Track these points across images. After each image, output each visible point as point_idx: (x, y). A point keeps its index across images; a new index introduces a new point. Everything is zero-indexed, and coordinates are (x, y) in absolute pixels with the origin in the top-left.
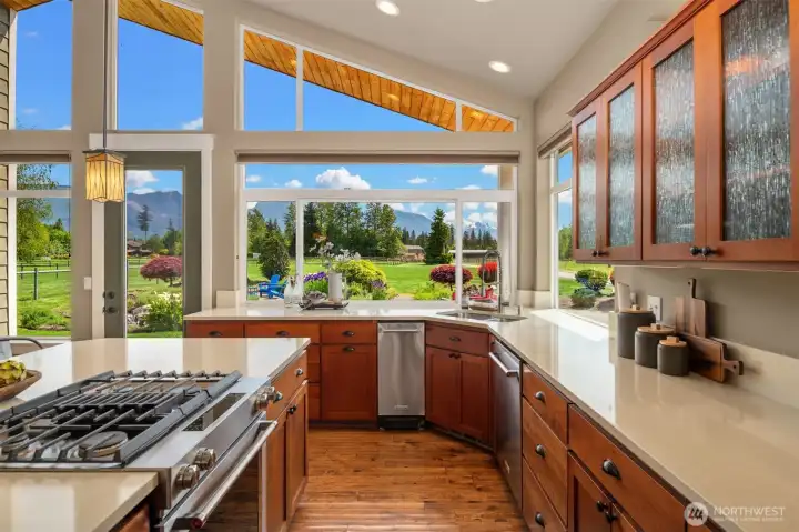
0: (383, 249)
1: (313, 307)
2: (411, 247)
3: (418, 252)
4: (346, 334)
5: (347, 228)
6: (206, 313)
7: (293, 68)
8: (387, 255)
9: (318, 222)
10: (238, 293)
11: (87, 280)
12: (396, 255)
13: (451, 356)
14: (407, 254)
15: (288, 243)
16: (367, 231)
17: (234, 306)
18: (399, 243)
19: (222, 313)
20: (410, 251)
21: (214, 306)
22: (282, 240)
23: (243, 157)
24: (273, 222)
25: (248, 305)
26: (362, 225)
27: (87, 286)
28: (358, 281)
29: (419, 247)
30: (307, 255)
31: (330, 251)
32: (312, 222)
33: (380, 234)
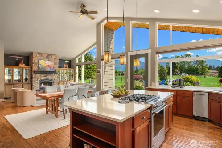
0: (201, 72)
1: (175, 87)
2: (213, 71)
3: (216, 73)
4: (183, 94)
5: (187, 66)
6: (149, 87)
7: (169, 29)
8: (202, 74)
9: (177, 65)
10: (156, 83)
11: (127, 80)
12: (206, 74)
13: (217, 102)
14: (210, 74)
15: (167, 71)
16: (194, 66)
17: (155, 86)
18: (207, 70)
19: (153, 87)
20: (212, 72)
21: (151, 86)
22: (165, 70)
23: (157, 53)
24: (162, 66)
25: (158, 86)
26: (192, 65)
27: (127, 81)
28: (190, 82)
29: (216, 71)
30: (173, 74)
31: (179, 74)
32: (174, 65)
33: (199, 67)
